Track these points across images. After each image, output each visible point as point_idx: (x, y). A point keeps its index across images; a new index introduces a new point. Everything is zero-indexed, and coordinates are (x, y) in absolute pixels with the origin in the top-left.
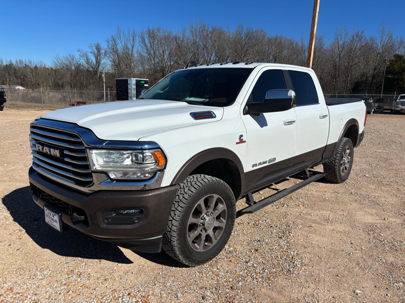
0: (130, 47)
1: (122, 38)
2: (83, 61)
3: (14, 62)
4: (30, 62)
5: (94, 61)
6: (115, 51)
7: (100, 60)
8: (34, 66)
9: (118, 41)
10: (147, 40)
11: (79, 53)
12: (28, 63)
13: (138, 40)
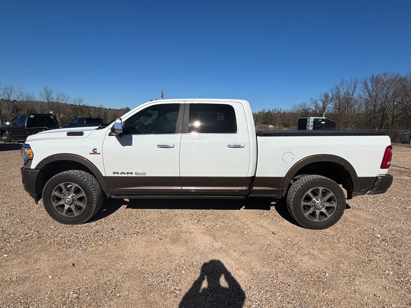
0: (351, 92)
1: (344, 86)
2: (313, 106)
3: (271, 110)
4: (281, 110)
5: (322, 106)
6: (338, 98)
7: (327, 105)
8: (283, 112)
9: (341, 89)
10: (369, 85)
11: (311, 101)
12: (279, 111)
13: (360, 86)
